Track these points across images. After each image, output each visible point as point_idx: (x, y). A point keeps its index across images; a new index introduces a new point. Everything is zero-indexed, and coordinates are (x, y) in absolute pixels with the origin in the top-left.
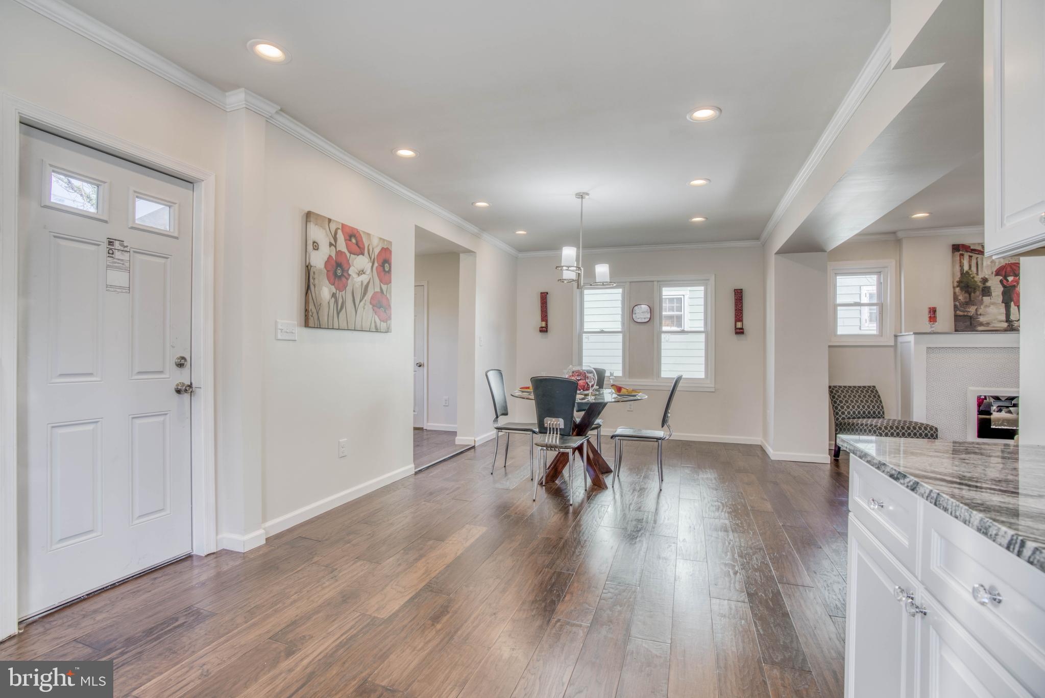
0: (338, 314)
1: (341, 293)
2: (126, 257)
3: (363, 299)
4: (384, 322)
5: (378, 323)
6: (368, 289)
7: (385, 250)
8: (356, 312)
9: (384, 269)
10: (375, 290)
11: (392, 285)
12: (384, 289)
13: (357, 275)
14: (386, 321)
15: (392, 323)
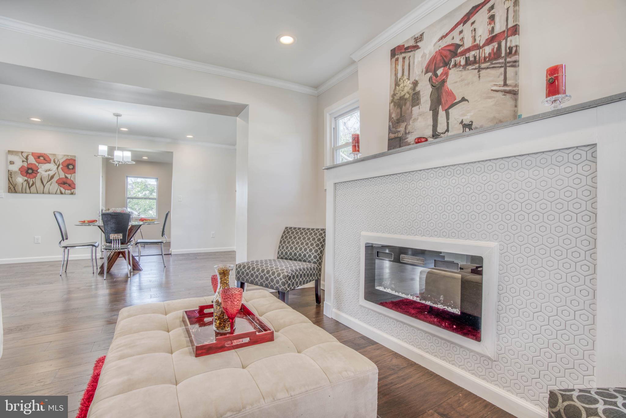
0: (29, 188)
1: (31, 179)
3: (50, 180)
4: (68, 190)
5: (63, 190)
6: (55, 177)
7: (69, 160)
8: (44, 187)
9: (68, 168)
10: (60, 177)
11: (76, 174)
12: (69, 176)
13: (45, 172)
14: (71, 190)
15: (76, 191)
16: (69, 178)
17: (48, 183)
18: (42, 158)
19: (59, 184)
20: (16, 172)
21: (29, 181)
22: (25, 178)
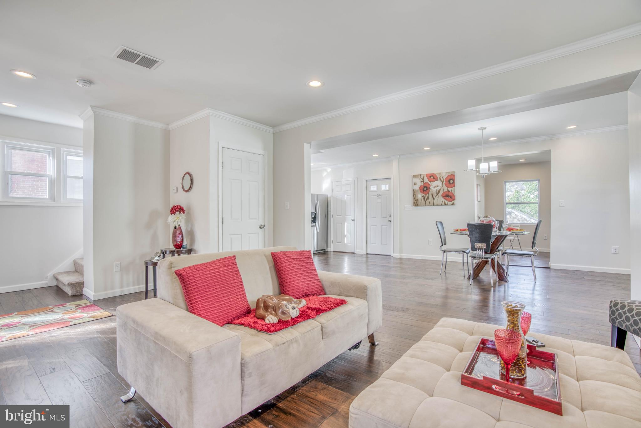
0: (425, 201)
2: (380, 197)
3: (437, 195)
4: (450, 202)
5: (446, 202)
6: (440, 191)
7: (450, 175)
8: (434, 200)
9: (450, 183)
10: (444, 191)
11: (455, 187)
12: (450, 189)
13: (434, 188)
14: (452, 201)
15: (456, 202)
16: (450, 191)
17: (437, 197)
18: (432, 177)
19: (443, 197)
20: (417, 191)
21: (425, 196)
22: (423, 194)
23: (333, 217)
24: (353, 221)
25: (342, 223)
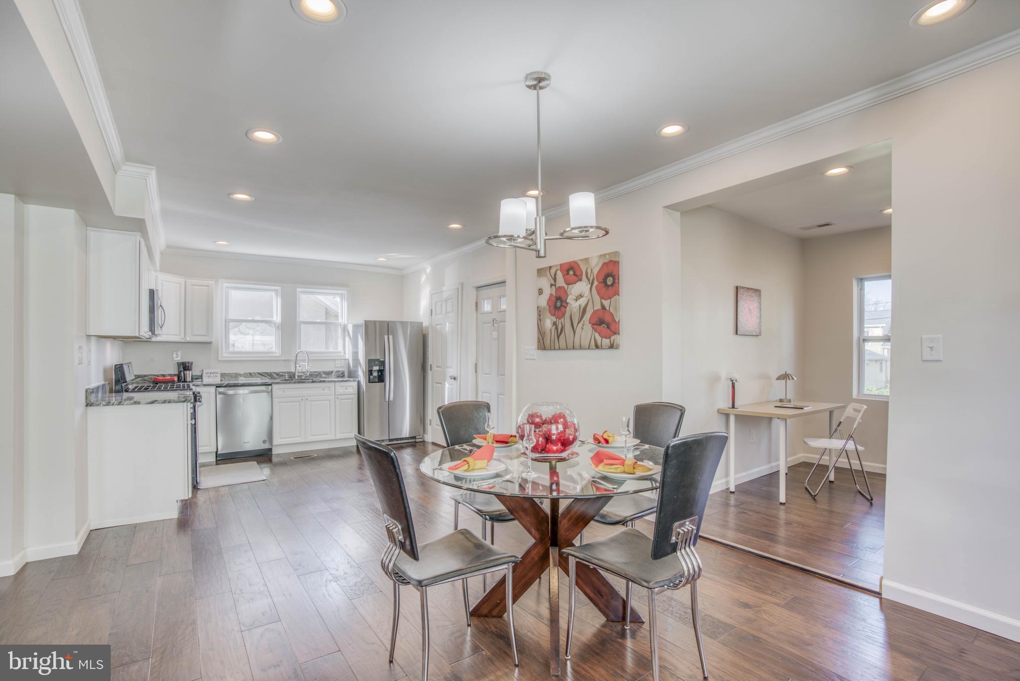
0: (558, 337)
1: (560, 320)
2: (497, 325)
3: (582, 319)
4: (607, 338)
5: (599, 339)
6: (587, 310)
7: (606, 264)
8: (574, 333)
9: (606, 285)
10: (595, 309)
11: (621, 297)
12: (606, 303)
13: (574, 301)
14: (610, 338)
15: (620, 338)
16: (608, 309)
17: (579, 325)
18: (572, 271)
19: (593, 325)
20: (544, 308)
21: (557, 323)
22: (554, 319)
23: (431, 370)
24: (455, 379)
25: (441, 383)
